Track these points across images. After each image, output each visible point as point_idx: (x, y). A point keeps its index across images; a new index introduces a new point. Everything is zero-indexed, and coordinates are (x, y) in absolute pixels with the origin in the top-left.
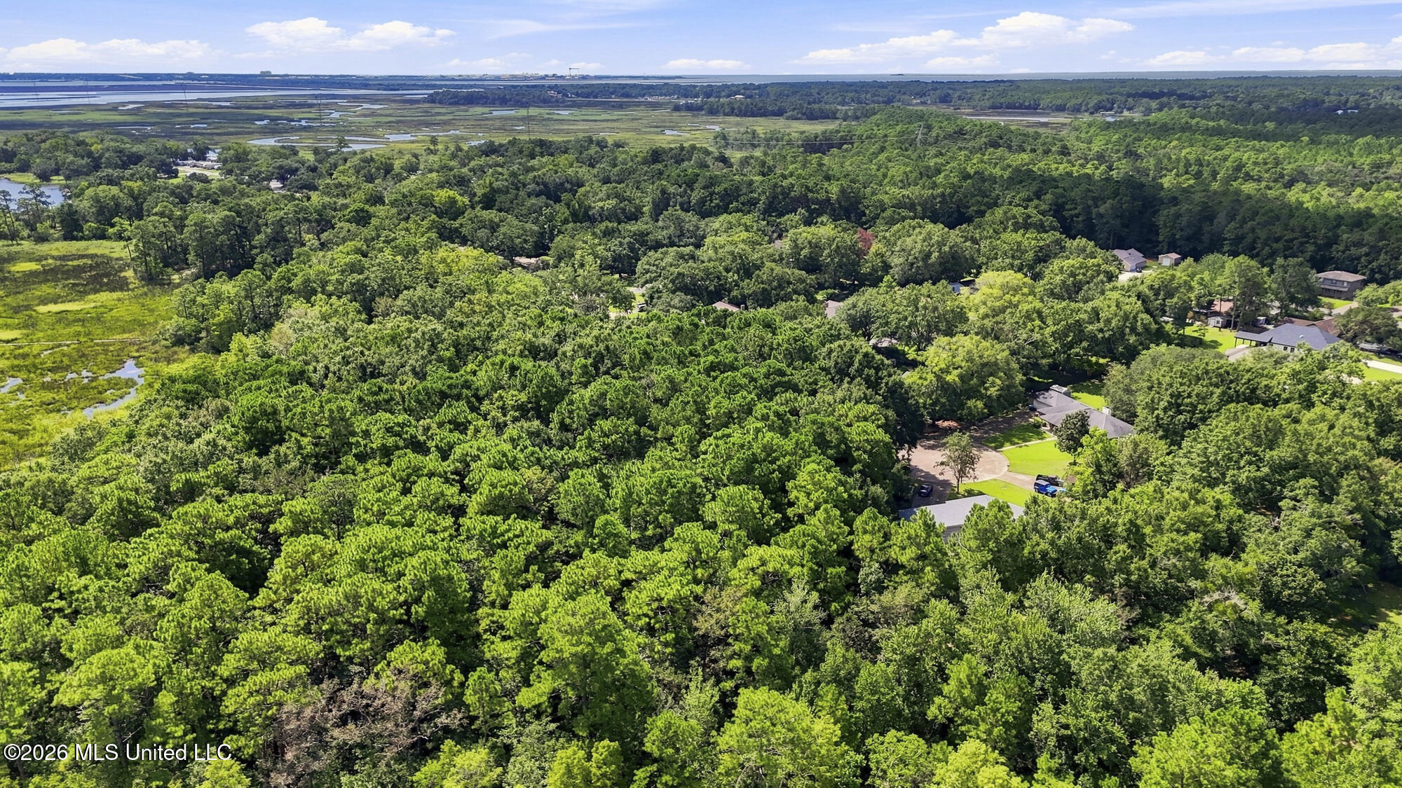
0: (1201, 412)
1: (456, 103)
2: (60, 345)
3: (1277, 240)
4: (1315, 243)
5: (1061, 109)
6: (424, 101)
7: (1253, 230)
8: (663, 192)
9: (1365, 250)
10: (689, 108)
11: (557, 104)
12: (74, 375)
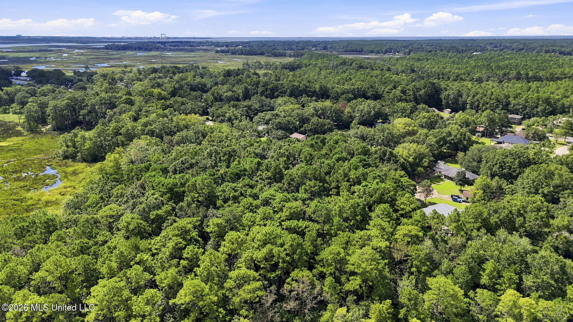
0: (513, 168)
1: (119, 50)
2: (9, 162)
3: (487, 104)
4: (502, 104)
5: (372, 52)
6: (103, 48)
7: (478, 100)
8: (246, 88)
9: (521, 106)
10: (222, 51)
11: (164, 50)
12: (26, 174)
